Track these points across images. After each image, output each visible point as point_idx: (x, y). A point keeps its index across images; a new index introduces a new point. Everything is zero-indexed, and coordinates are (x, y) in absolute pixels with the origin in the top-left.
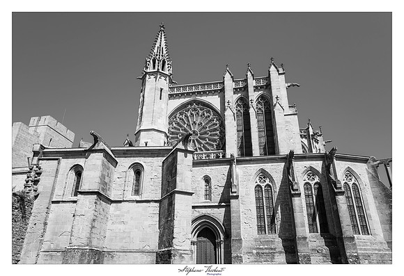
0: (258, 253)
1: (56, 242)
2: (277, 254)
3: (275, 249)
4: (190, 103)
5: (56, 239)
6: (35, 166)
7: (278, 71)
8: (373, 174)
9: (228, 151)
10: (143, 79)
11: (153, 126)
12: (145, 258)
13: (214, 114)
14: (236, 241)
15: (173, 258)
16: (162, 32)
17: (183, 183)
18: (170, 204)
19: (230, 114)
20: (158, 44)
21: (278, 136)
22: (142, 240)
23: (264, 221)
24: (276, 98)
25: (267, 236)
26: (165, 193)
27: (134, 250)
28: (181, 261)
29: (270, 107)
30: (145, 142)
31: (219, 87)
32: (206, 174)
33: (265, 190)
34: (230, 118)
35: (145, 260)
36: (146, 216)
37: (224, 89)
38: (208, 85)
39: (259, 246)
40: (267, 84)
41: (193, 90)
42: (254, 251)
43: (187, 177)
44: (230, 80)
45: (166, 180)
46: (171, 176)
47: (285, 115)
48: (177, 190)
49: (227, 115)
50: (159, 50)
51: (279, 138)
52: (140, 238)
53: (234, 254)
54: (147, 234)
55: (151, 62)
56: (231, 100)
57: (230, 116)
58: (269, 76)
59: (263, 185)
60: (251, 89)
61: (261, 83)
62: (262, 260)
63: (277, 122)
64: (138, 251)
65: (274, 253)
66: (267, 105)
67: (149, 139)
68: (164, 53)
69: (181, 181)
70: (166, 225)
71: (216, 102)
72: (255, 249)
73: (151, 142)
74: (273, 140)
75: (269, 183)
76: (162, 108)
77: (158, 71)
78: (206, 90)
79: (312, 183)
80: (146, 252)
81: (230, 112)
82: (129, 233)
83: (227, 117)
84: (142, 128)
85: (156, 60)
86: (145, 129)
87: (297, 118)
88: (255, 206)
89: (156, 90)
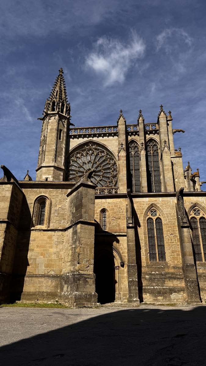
0: (150, 278)
2: (167, 280)
3: (165, 275)
4: (86, 144)
7: (167, 118)
9: (121, 188)
10: (43, 119)
11: (53, 163)
12: (50, 282)
13: (107, 154)
14: (131, 267)
15: (78, 282)
16: (61, 76)
17: (87, 215)
18: (75, 233)
19: (123, 155)
20: (58, 88)
21: (165, 176)
22: (47, 266)
23: (155, 250)
24: (164, 142)
25: (158, 263)
26: (69, 223)
27: (39, 275)
28: (86, 285)
29: (158, 150)
30: (46, 178)
31: (112, 131)
32: (104, 207)
33: (156, 222)
34: (123, 158)
35: (50, 284)
36: (51, 243)
37: (118, 133)
38: (103, 128)
39: (151, 272)
40: (156, 130)
41: (90, 132)
42: (146, 276)
43: (90, 209)
44: (123, 124)
45: (71, 211)
46: (76, 209)
47: (171, 158)
48: (82, 220)
49: (120, 156)
50: (58, 94)
51: (166, 177)
52: (45, 264)
53: (130, 279)
54: (51, 260)
55: (51, 104)
56: (124, 143)
57: (123, 156)
58: (158, 122)
59: (154, 218)
60: (142, 133)
61: (150, 128)
62: (154, 284)
63: (164, 164)
64: (43, 276)
65: (165, 278)
66: (155, 148)
67: (50, 175)
68: (63, 96)
69: (85, 212)
70: (71, 251)
71: (110, 144)
72: (147, 274)
73: (52, 178)
74: (160, 179)
75: (159, 216)
76: (61, 147)
77: (58, 113)
78: (101, 132)
79: (198, 217)
80: (51, 277)
81: (123, 154)
82: (35, 259)
83: (120, 157)
84: (44, 165)
85: (56, 103)
86: (46, 166)
87: (181, 161)
88: (147, 236)
89: (56, 131)
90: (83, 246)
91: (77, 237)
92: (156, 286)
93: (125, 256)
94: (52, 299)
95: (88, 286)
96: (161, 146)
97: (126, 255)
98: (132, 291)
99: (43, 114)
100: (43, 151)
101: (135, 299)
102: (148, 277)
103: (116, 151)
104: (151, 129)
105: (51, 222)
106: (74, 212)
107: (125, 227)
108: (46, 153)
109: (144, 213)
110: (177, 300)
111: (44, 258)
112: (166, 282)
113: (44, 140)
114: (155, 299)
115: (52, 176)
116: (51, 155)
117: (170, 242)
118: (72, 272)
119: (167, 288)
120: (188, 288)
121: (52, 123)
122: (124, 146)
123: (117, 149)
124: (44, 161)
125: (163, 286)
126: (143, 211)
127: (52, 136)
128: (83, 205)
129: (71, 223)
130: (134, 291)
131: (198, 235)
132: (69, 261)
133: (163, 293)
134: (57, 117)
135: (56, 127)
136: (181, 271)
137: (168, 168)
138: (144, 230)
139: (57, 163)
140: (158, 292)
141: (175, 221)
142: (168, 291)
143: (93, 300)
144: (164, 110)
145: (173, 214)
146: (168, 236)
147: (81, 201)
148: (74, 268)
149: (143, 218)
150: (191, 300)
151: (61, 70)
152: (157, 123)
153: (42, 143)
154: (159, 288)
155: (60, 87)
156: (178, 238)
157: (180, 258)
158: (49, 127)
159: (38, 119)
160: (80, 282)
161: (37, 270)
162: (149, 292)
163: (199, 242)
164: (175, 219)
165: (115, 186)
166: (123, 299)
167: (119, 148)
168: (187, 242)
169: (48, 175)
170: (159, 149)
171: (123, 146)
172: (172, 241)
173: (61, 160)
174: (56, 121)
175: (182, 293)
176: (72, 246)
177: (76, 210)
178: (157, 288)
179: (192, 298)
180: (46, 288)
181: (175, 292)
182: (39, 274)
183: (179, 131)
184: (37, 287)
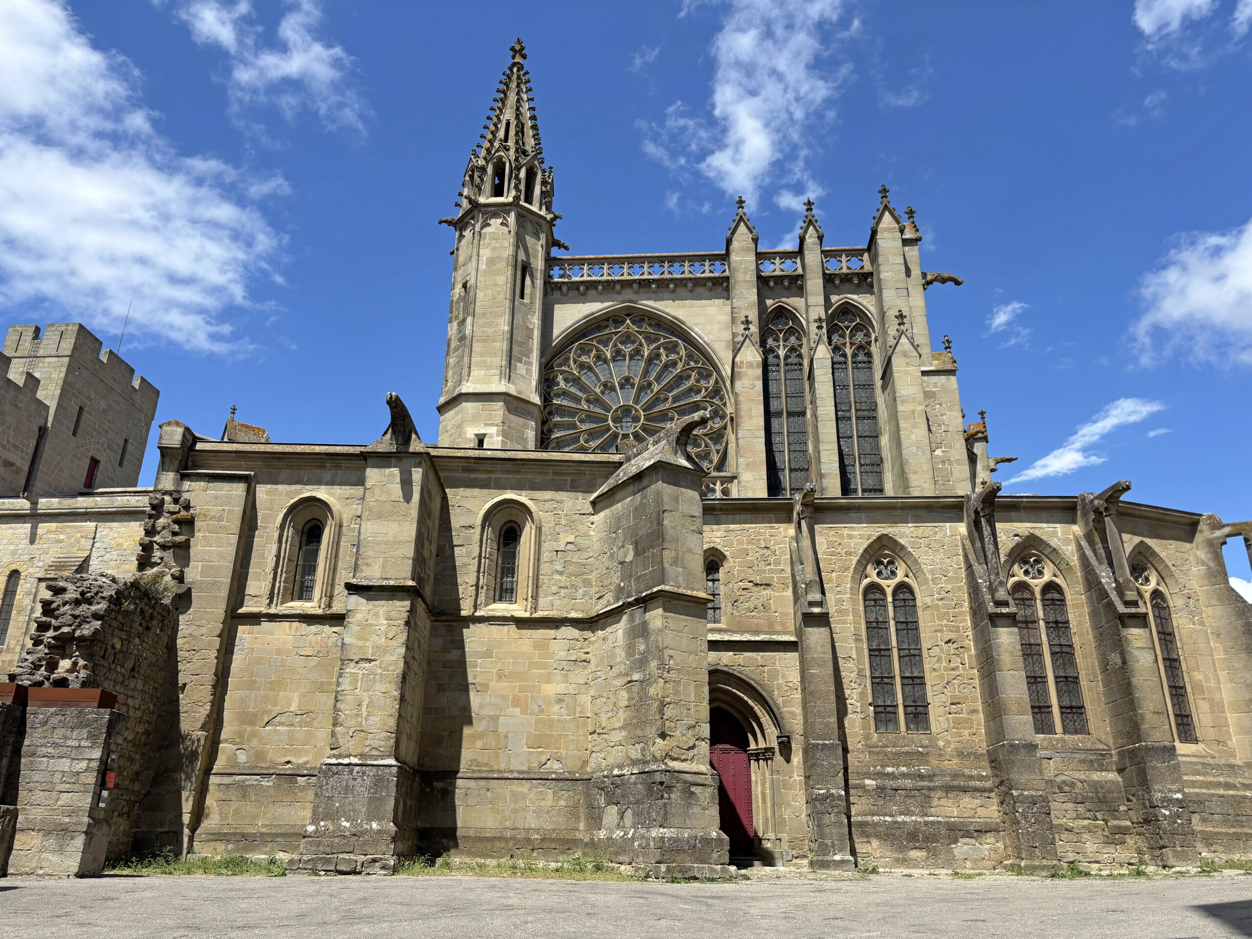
0: (881, 789)
1: (255, 743)
2: (939, 794)
3: (930, 777)
4: (612, 319)
5: (254, 734)
6: (167, 498)
7: (902, 231)
8: (1212, 564)
9: (746, 476)
10: (460, 225)
11: (503, 382)
12: (550, 797)
13: (690, 357)
14: (823, 749)
15: (666, 795)
16: (518, 71)
17: (681, 570)
18: (641, 631)
19: (750, 359)
20: (508, 111)
21: (902, 437)
22: (538, 742)
23: (893, 694)
24: (896, 317)
25: (904, 737)
26: (609, 597)
27: (512, 772)
28: (689, 805)
29: (869, 343)
30: (476, 435)
31: (706, 271)
32: (712, 545)
33: (894, 600)
34: (750, 371)
35: (550, 803)
36: (544, 666)
37: (728, 278)
38: (672, 260)
39: (882, 766)
40: (862, 271)
41: (625, 274)
42: (868, 782)
43: (690, 550)
44: (748, 249)
45: (612, 556)
46: (636, 547)
47: (924, 373)
48: (667, 588)
49: (742, 362)
50: (512, 132)
51: (905, 443)
52: (528, 736)
53: (819, 789)
54: (550, 723)
55: (490, 169)
56: (753, 315)
57: (750, 365)
58: (872, 245)
59: (889, 585)
60: (815, 284)
61: (844, 266)
62: (894, 808)
63: (897, 394)
64: (525, 777)
65: (930, 789)
66: (860, 337)
67: (492, 425)
68: (530, 143)
69: (675, 562)
70: (624, 694)
71: (700, 320)
72: (870, 776)
73: (498, 435)
74: (877, 448)
75: (906, 580)
76: (527, 328)
77: (515, 204)
78: (666, 276)
79: (1037, 584)
80: (552, 780)
81: (751, 355)
82: (495, 719)
83: (741, 367)
84: (468, 387)
85: (507, 165)
86: (477, 391)
87: (955, 386)
88: (865, 646)
89: (510, 268)
90: (673, 675)
91: (647, 646)
92: (901, 814)
93: (793, 715)
94: (563, 853)
95: (696, 810)
96: (885, 332)
97: (798, 710)
98: (827, 830)
99: (458, 205)
100: (462, 338)
101: (837, 858)
102: (874, 783)
103: (723, 343)
104: (845, 270)
105: (541, 594)
106: (628, 559)
107: (787, 614)
108: (477, 347)
109: (853, 566)
110: (975, 861)
111: (526, 714)
112: (935, 802)
113: (462, 299)
114: (901, 856)
115: (498, 431)
116: (495, 356)
117: (945, 669)
118: (634, 763)
119: (939, 823)
120: (1019, 822)
121: (495, 237)
122: (754, 329)
123: (727, 336)
124: (469, 376)
125: (926, 815)
126: (851, 560)
127: (496, 285)
128: (668, 537)
129: (617, 599)
130: (834, 831)
131: (1036, 645)
132: (618, 725)
133: (927, 839)
134: (512, 219)
135: (509, 251)
136: (985, 763)
137: (912, 408)
138: (854, 627)
139: (514, 384)
140: (909, 834)
141: (960, 596)
142: (943, 831)
143: (715, 855)
144: (891, 206)
145: (955, 572)
146: (937, 649)
147: (660, 523)
148: (643, 749)
149: (849, 586)
150: (1029, 862)
151: (518, 47)
152: (866, 247)
153: (458, 309)
154: (912, 821)
155: (518, 109)
156: (973, 652)
157: (978, 720)
158: (485, 253)
159: (441, 222)
160: (673, 796)
161: (501, 756)
162: (877, 836)
163: (1043, 667)
164: (960, 589)
165: (720, 467)
166: (790, 858)
167: (734, 335)
168: (1008, 668)
169: (486, 425)
170: (876, 340)
171: (750, 326)
172: (952, 665)
173: (529, 371)
174: (510, 232)
175: (990, 838)
176: (627, 675)
177: (637, 554)
178: (904, 823)
179: (1031, 856)
180: (538, 817)
181: (968, 834)
182: (511, 768)
183: (944, 281)
184: (507, 813)
